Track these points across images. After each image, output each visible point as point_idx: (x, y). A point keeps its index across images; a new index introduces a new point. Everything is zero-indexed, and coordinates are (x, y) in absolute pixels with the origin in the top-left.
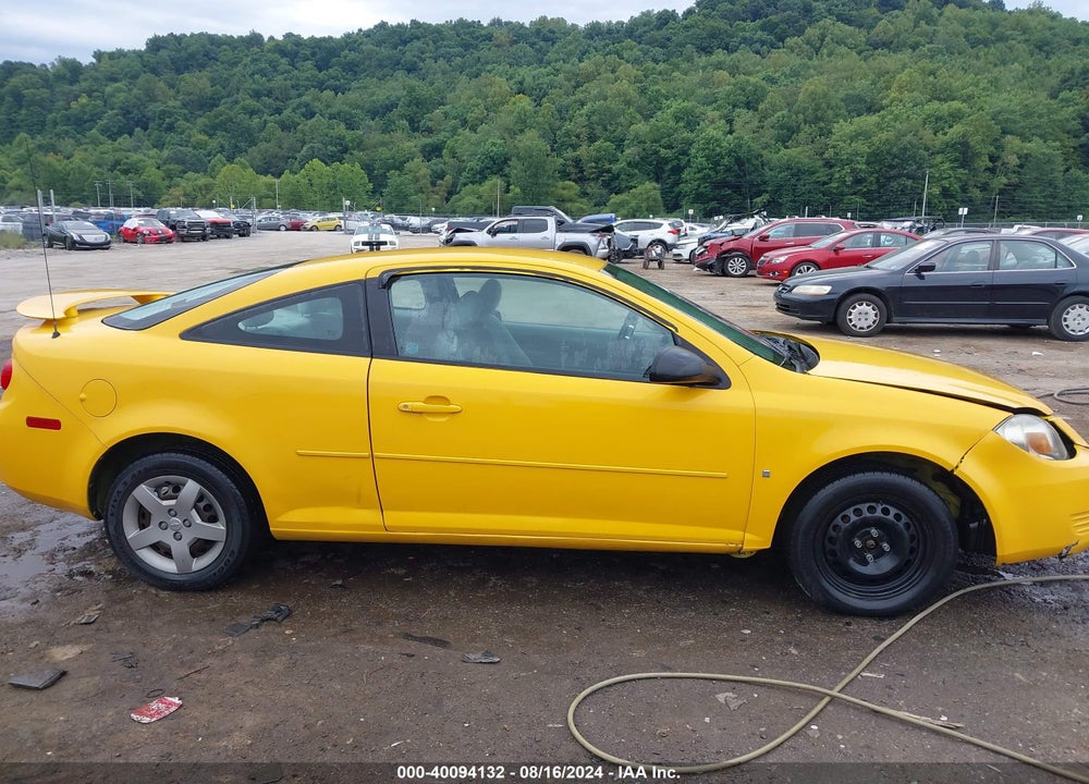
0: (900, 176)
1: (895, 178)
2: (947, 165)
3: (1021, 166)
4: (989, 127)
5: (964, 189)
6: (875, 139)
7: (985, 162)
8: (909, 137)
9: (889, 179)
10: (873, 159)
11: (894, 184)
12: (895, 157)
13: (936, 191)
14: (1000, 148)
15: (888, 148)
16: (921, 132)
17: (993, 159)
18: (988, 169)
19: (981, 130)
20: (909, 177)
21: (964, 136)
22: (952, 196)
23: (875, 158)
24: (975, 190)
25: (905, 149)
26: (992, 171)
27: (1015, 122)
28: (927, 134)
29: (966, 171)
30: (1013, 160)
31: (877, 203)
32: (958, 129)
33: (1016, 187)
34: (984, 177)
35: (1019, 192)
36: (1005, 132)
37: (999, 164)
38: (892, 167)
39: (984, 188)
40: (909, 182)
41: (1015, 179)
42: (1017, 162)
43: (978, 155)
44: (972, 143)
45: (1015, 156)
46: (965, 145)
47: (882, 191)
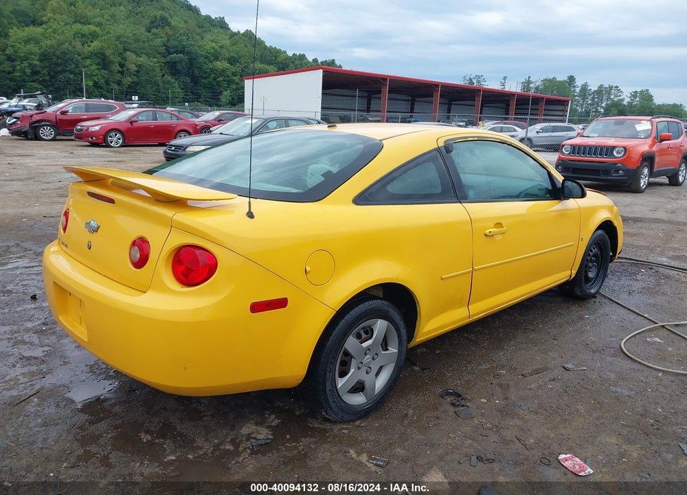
0: (65, 71)
1: (62, 72)
2: (94, 67)
3: (138, 72)
4: (116, 45)
5: (107, 83)
6: (42, 44)
7: (116, 67)
8: (66, 45)
9: (57, 73)
10: (43, 58)
11: (61, 77)
12: (58, 58)
13: (91, 83)
14: (125, 59)
15: (53, 50)
16: (74, 43)
17: (122, 66)
18: (119, 72)
19: (112, 47)
20: (71, 72)
21: (101, 49)
22: (101, 88)
23: (44, 57)
24: (114, 84)
25: (65, 53)
26: (122, 73)
27: (130, 44)
28: (78, 44)
29: (107, 72)
30: (133, 68)
31: (51, 89)
32: (96, 45)
33: (137, 84)
34: (118, 76)
35: (138, 87)
36: (125, 50)
37: (125, 69)
38: (58, 65)
39: (119, 83)
40: (72, 76)
41: (135, 79)
42: (135, 69)
43: (112, 62)
44: (107, 54)
45: (134, 65)
46: (103, 54)
47: (53, 81)
